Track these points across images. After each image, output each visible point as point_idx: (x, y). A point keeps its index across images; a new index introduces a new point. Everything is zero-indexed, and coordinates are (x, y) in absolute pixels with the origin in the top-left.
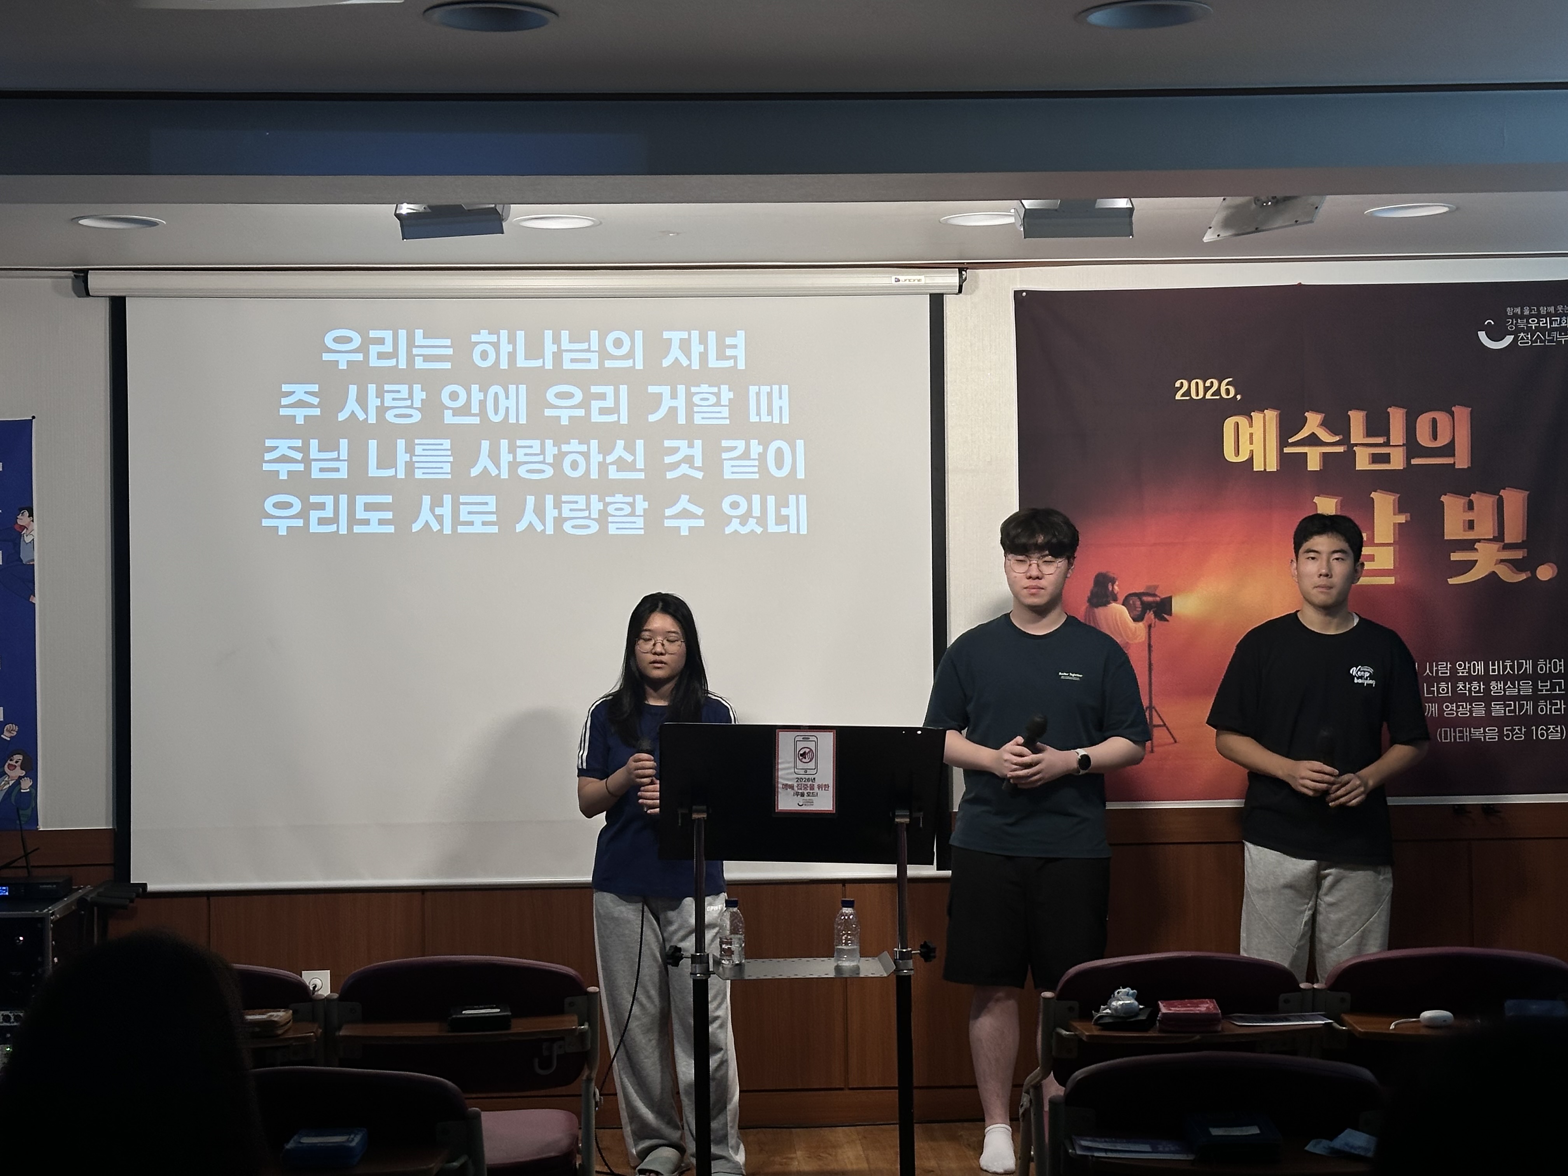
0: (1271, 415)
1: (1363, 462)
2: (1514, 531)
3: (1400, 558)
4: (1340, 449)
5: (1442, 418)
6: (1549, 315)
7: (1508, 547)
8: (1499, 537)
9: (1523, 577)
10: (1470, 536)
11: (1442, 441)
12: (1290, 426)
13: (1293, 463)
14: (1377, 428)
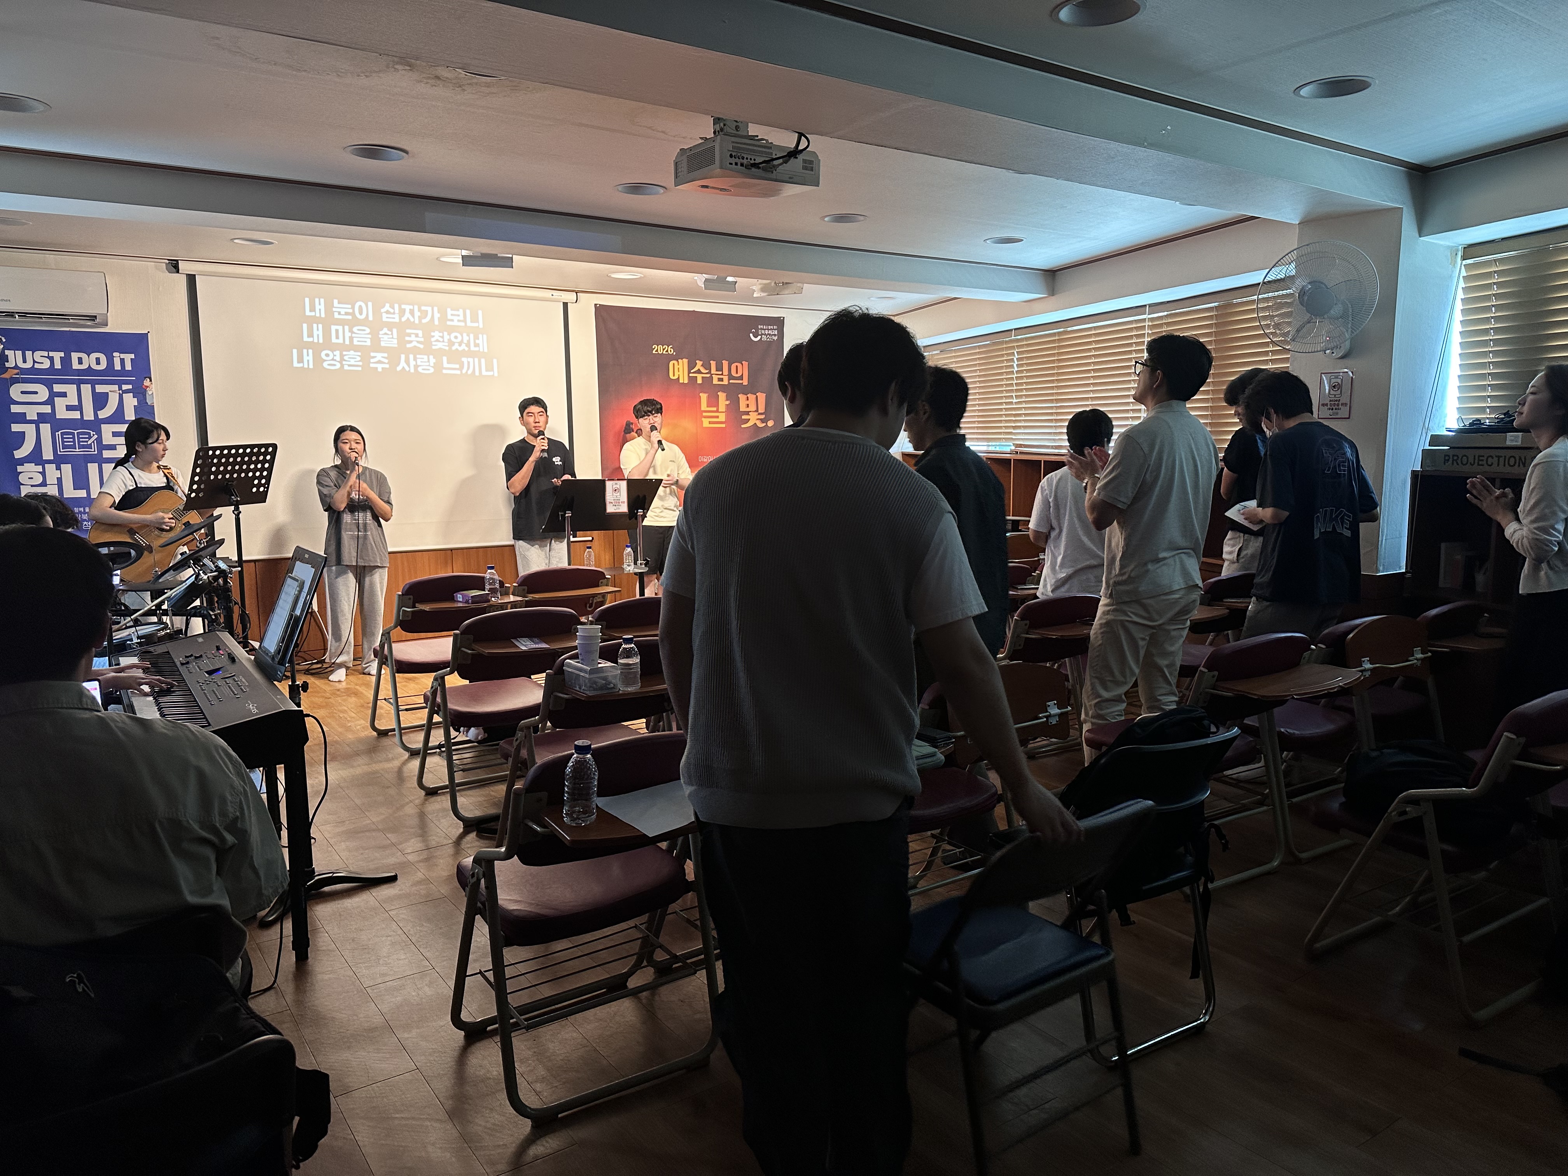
0: (686, 361)
1: (715, 381)
2: (762, 410)
3: (727, 416)
4: (708, 375)
5: (739, 365)
6: (771, 329)
7: (759, 414)
8: (757, 411)
9: (764, 424)
10: (748, 410)
11: (739, 375)
12: (691, 366)
13: (692, 380)
14: (719, 368)
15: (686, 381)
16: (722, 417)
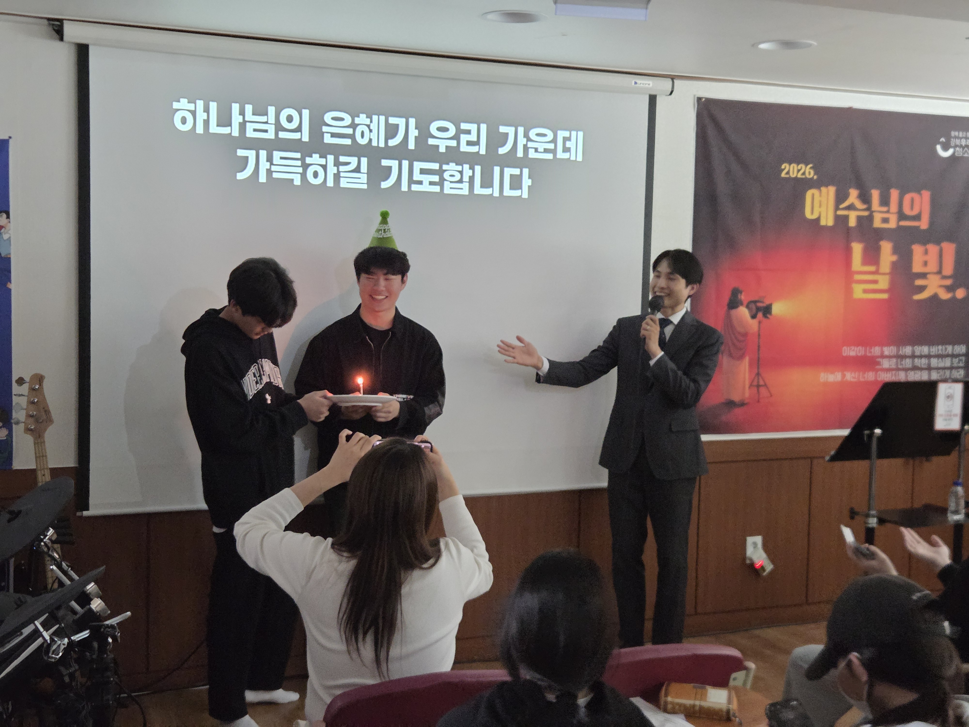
0: (832, 190)
1: (877, 223)
2: (948, 270)
3: (891, 283)
4: (866, 214)
5: (916, 197)
7: (945, 277)
8: (939, 272)
9: (949, 296)
10: (925, 270)
11: (915, 212)
12: (840, 197)
13: (840, 221)
14: (885, 201)
15: (830, 223)
16: (884, 283)
